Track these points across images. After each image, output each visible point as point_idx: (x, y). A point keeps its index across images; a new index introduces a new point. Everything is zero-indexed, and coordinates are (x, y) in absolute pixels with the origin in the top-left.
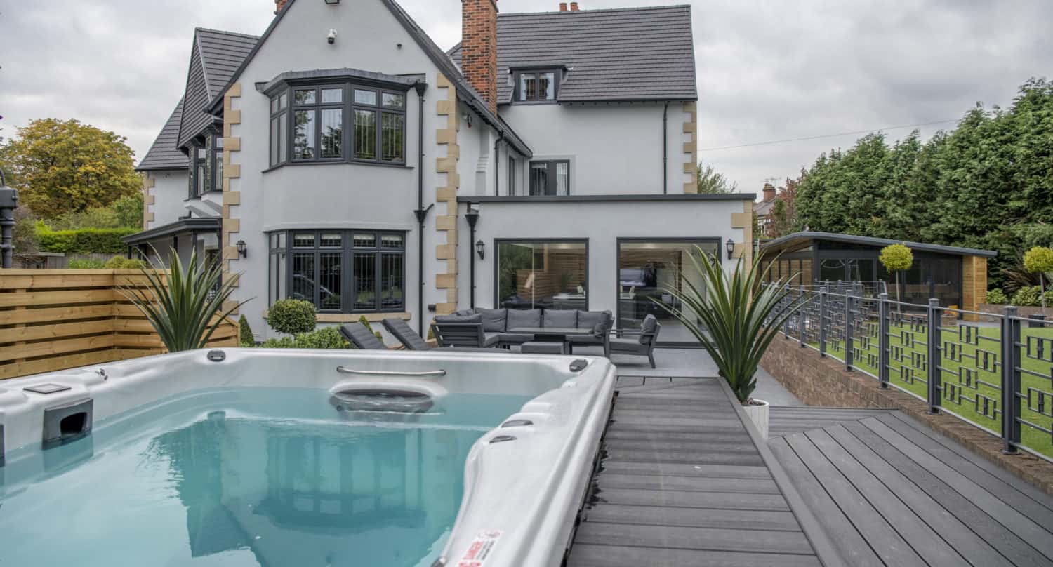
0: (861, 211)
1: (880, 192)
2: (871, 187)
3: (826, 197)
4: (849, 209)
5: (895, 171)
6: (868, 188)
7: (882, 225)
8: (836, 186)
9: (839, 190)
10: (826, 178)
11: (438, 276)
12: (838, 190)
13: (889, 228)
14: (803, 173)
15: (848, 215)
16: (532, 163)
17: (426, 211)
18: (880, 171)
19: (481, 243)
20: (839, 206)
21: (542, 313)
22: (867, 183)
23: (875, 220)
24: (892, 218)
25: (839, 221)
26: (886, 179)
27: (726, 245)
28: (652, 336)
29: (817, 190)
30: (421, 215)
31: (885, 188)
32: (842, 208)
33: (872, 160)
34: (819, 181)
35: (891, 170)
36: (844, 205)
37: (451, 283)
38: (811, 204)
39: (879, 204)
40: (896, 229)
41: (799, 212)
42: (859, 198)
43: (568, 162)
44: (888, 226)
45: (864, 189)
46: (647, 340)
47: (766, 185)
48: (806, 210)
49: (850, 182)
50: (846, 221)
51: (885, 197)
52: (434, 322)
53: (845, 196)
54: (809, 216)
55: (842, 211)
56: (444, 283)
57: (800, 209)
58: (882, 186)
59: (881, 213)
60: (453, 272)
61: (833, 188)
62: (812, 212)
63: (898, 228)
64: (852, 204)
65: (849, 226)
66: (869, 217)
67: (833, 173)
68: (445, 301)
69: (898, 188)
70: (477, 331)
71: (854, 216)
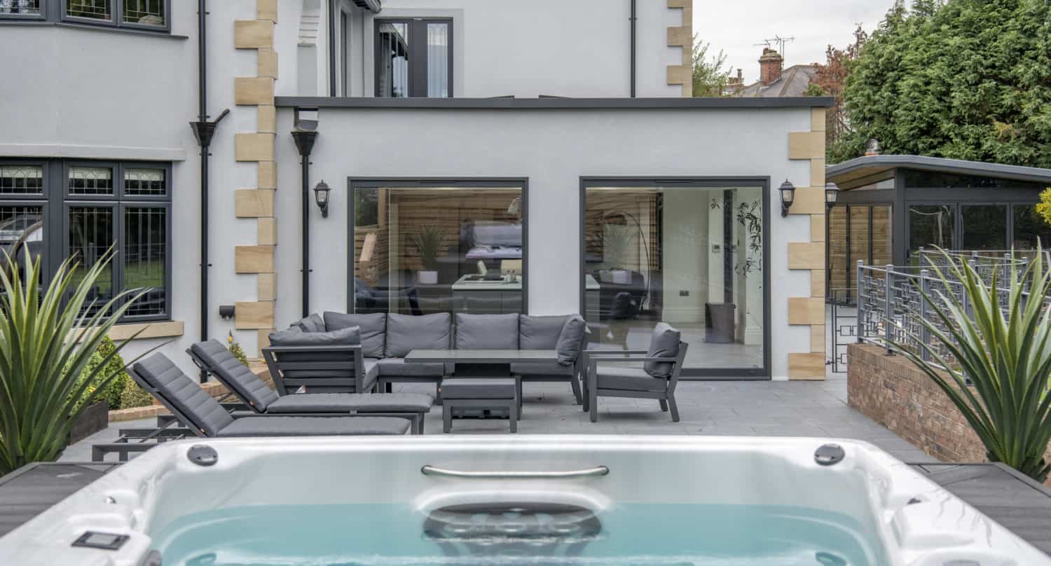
0: (974, 111)
1: (1010, 75)
2: (993, 66)
3: (905, 85)
4: (950, 108)
5: (1040, 35)
6: (987, 68)
7: (1014, 136)
8: (926, 64)
9: (932, 72)
10: (906, 47)
11: (239, 251)
12: (929, 72)
13: (1026, 143)
14: (859, 37)
15: (948, 119)
16: (379, 22)
17: (214, 125)
18: (1012, 35)
19: (323, 187)
20: (929, 102)
21: (453, 320)
22: (985, 58)
23: (1000, 127)
24: (1032, 125)
25: (930, 128)
26: (1022, 51)
27: (779, 192)
28: (672, 363)
29: (889, 71)
30: (205, 131)
31: (1020, 68)
32: (937, 106)
33: (994, 14)
34: (892, 53)
35: (1032, 33)
36: (940, 100)
37: (266, 262)
38: (877, 97)
39: (1008, 98)
40: (1040, 146)
41: (853, 111)
42: (969, 86)
43: (449, 21)
44: (1024, 138)
45: (981, 69)
46: (663, 370)
47: (766, 51)
48: (869, 107)
49: (953, 56)
50: (943, 129)
51: (1020, 85)
52: (267, 345)
53: (944, 83)
54: (871, 119)
55: (937, 111)
56: (252, 262)
57: (856, 106)
58: (1015, 63)
59: (1011, 114)
60: (271, 243)
61: (919, 67)
62: (879, 112)
63: (1043, 142)
64: (958, 97)
65: (951, 140)
66: (987, 122)
67: (919, 39)
68: (252, 299)
69: (1045, 67)
70: (352, 360)
71: (959, 121)
